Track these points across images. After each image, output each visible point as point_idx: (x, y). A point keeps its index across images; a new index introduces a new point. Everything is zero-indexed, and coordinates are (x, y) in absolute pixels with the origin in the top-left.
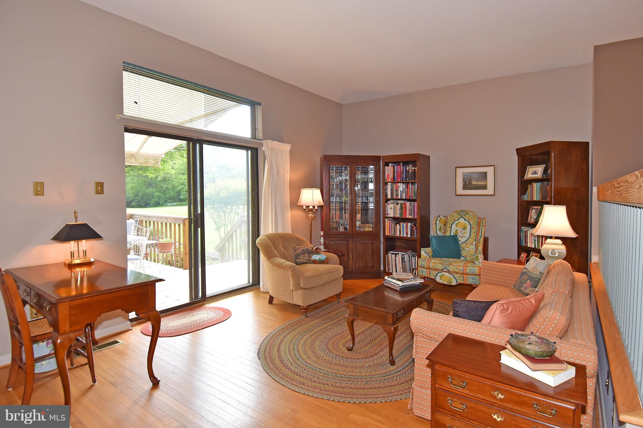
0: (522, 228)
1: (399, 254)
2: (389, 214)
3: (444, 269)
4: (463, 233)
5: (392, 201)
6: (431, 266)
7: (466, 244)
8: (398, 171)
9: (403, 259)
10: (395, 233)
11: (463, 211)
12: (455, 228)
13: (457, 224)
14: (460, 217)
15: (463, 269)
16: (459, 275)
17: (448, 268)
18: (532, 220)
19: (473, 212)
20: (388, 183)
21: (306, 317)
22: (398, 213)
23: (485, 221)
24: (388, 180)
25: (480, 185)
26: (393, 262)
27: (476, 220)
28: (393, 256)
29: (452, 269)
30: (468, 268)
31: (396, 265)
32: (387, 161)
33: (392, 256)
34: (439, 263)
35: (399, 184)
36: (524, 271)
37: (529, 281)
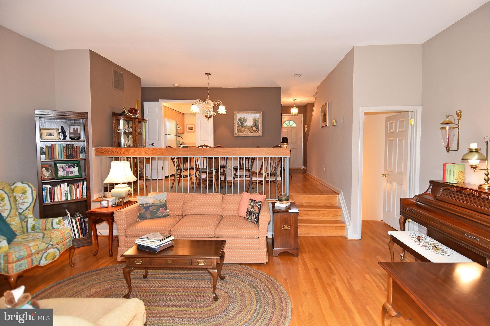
0: (43, 187)
3: (48, 246)
15: (62, 236)
16: (61, 245)
18: (46, 177)
34: (40, 244)
36: (145, 206)
37: (161, 208)
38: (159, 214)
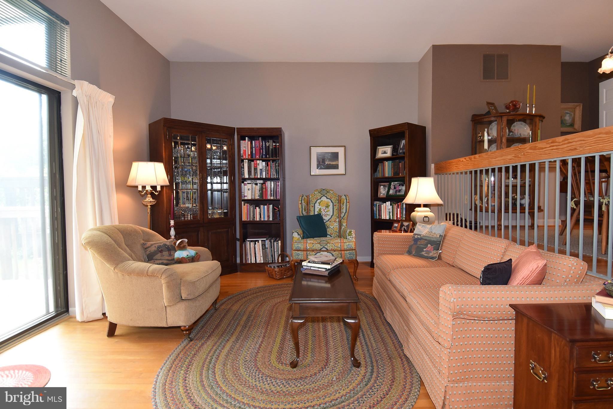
0: (375, 203)
1: (259, 240)
2: (246, 196)
3: (322, 248)
4: (327, 212)
5: (249, 182)
6: (308, 248)
7: (330, 222)
8: (256, 147)
9: (264, 245)
10: (254, 218)
11: (324, 190)
12: (319, 206)
13: (319, 203)
14: (322, 196)
15: (341, 246)
16: (337, 253)
17: (326, 247)
18: (382, 195)
19: (333, 191)
20: (244, 161)
21: (191, 341)
22: (257, 195)
23: (348, 197)
24: (244, 157)
25: (332, 164)
26: (252, 251)
27: (337, 198)
28: (252, 244)
29: (331, 248)
30: (345, 244)
31: (255, 253)
32: (243, 134)
33: (250, 244)
34: (316, 243)
35: (258, 161)
36: (416, 237)
37: (429, 245)
38: (425, 252)
